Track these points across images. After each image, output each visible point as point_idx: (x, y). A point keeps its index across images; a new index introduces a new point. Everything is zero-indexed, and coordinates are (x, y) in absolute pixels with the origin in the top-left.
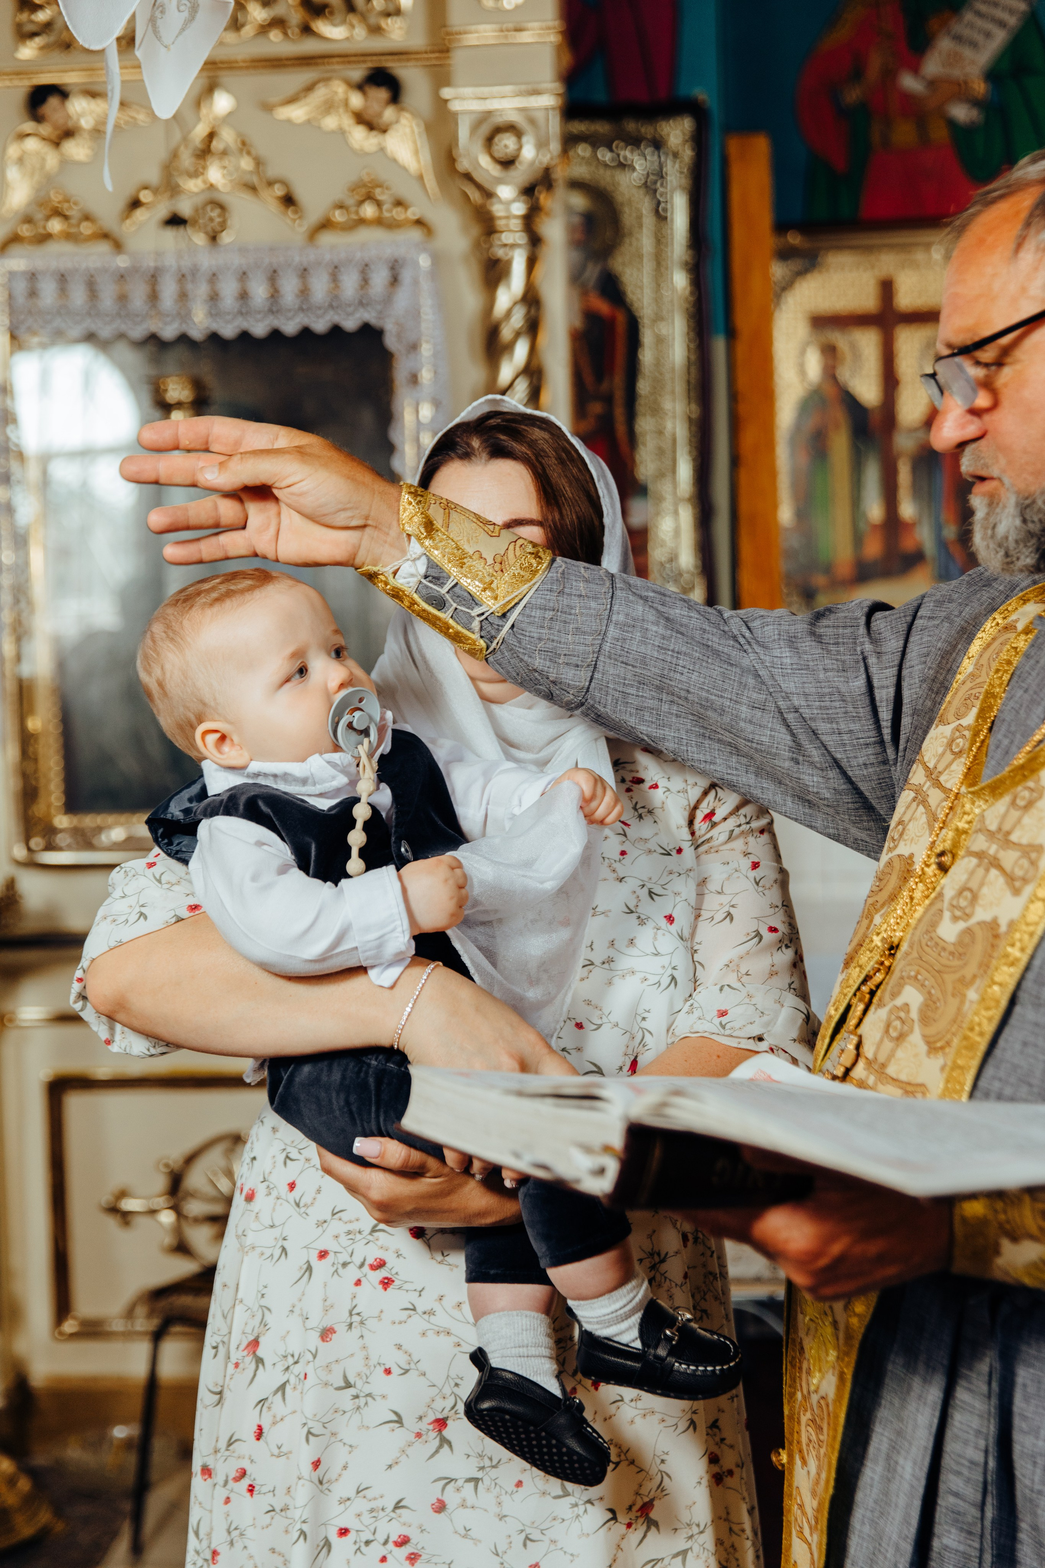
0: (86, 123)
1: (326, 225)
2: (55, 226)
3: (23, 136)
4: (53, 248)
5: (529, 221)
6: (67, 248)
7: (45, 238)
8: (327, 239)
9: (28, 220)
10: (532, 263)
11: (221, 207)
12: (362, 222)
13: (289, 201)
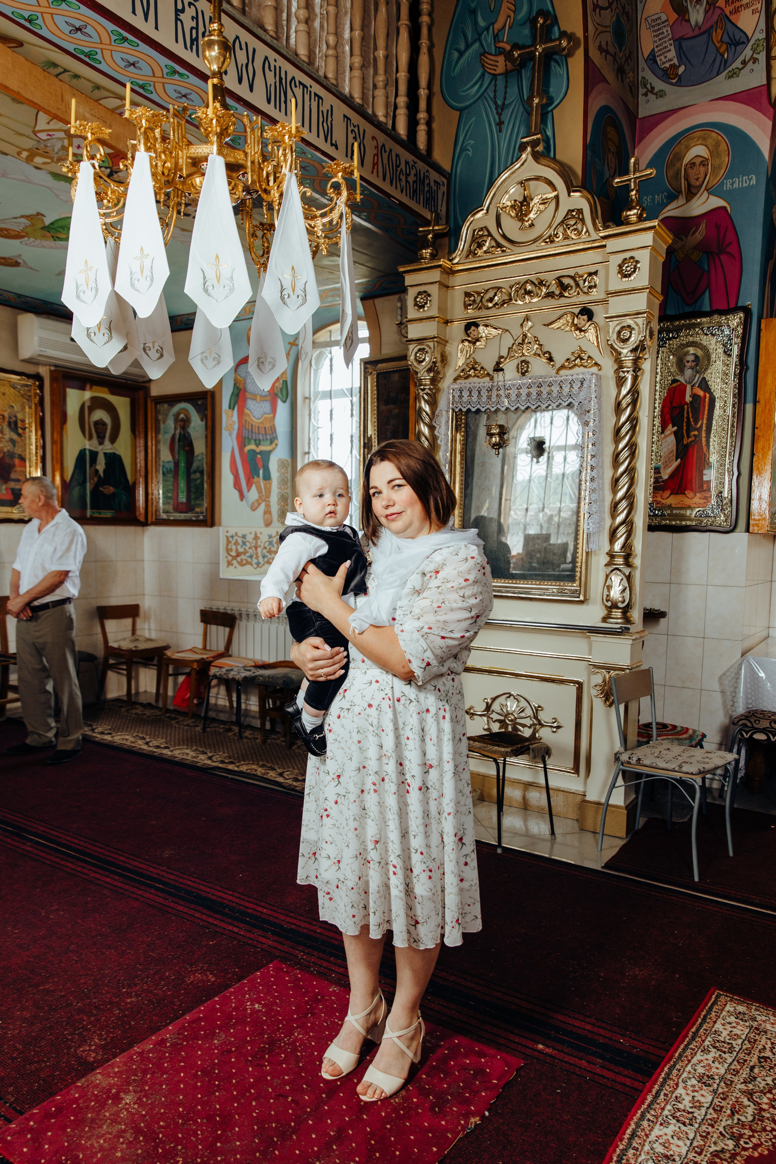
0: (484, 335)
1: (563, 367)
2: (472, 372)
3: (463, 341)
4: (471, 379)
5: (636, 362)
6: (476, 379)
7: (469, 376)
8: (563, 372)
9: (463, 370)
10: (635, 378)
11: (527, 363)
12: (575, 365)
13: (551, 359)
